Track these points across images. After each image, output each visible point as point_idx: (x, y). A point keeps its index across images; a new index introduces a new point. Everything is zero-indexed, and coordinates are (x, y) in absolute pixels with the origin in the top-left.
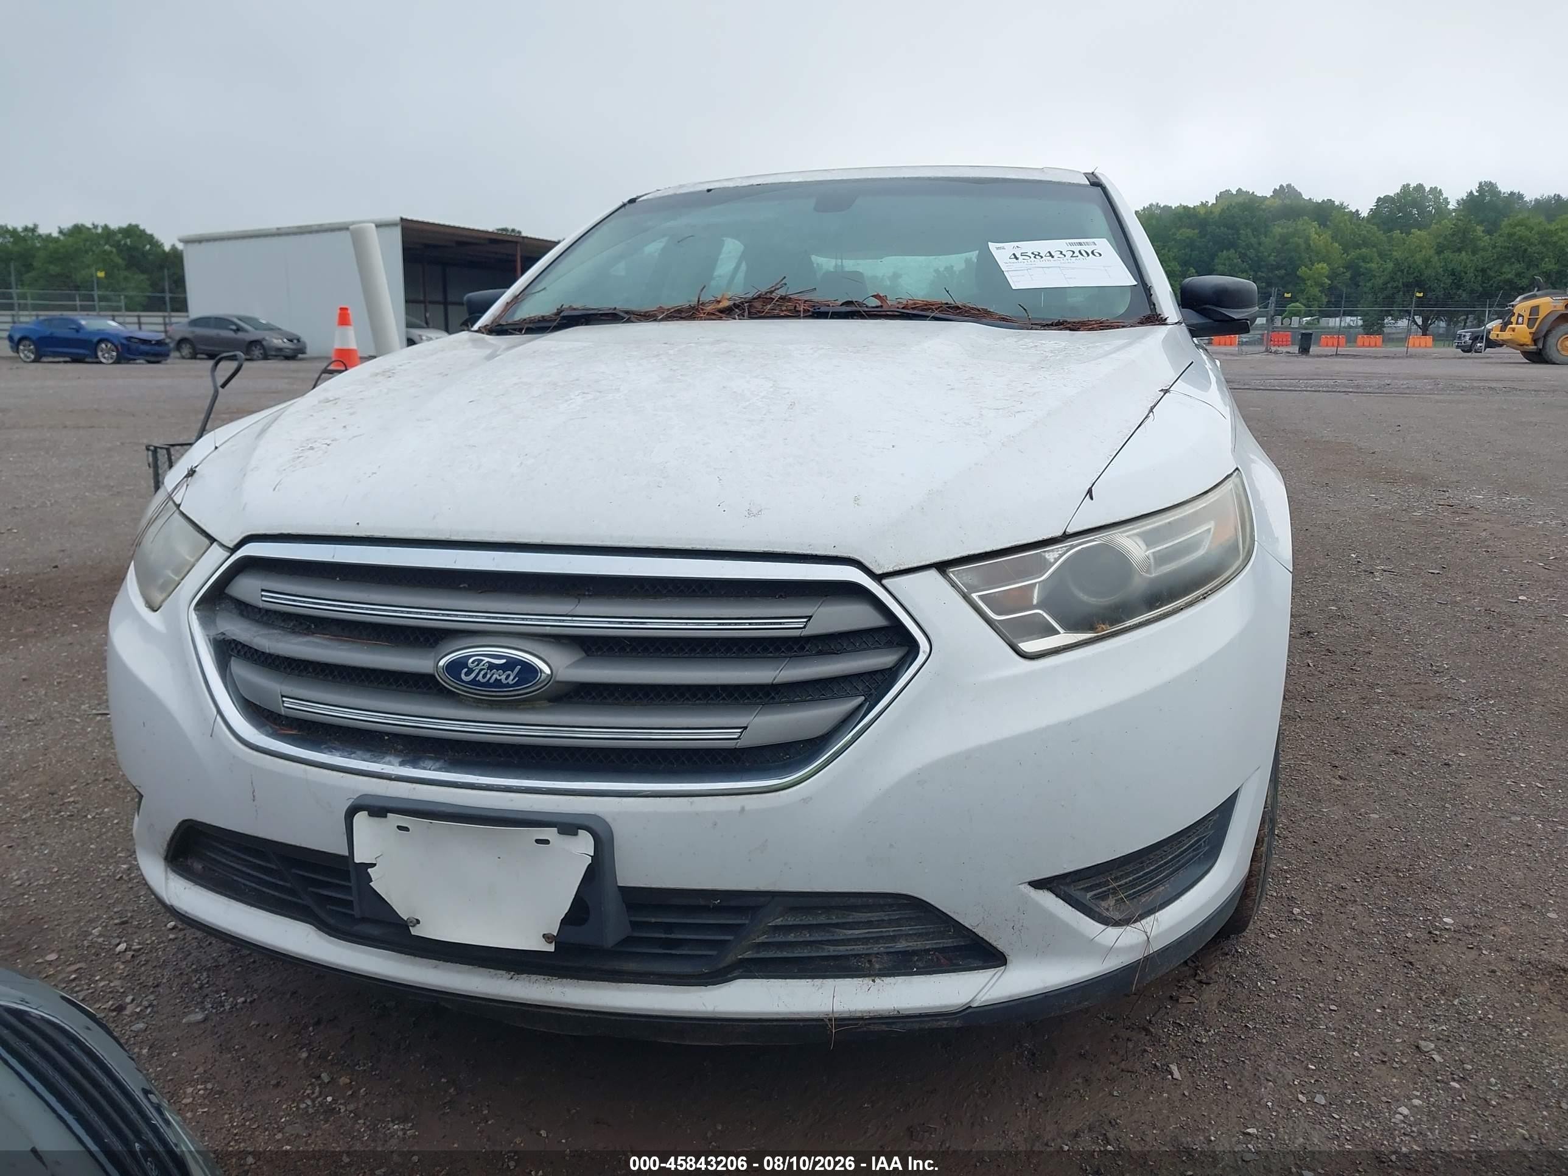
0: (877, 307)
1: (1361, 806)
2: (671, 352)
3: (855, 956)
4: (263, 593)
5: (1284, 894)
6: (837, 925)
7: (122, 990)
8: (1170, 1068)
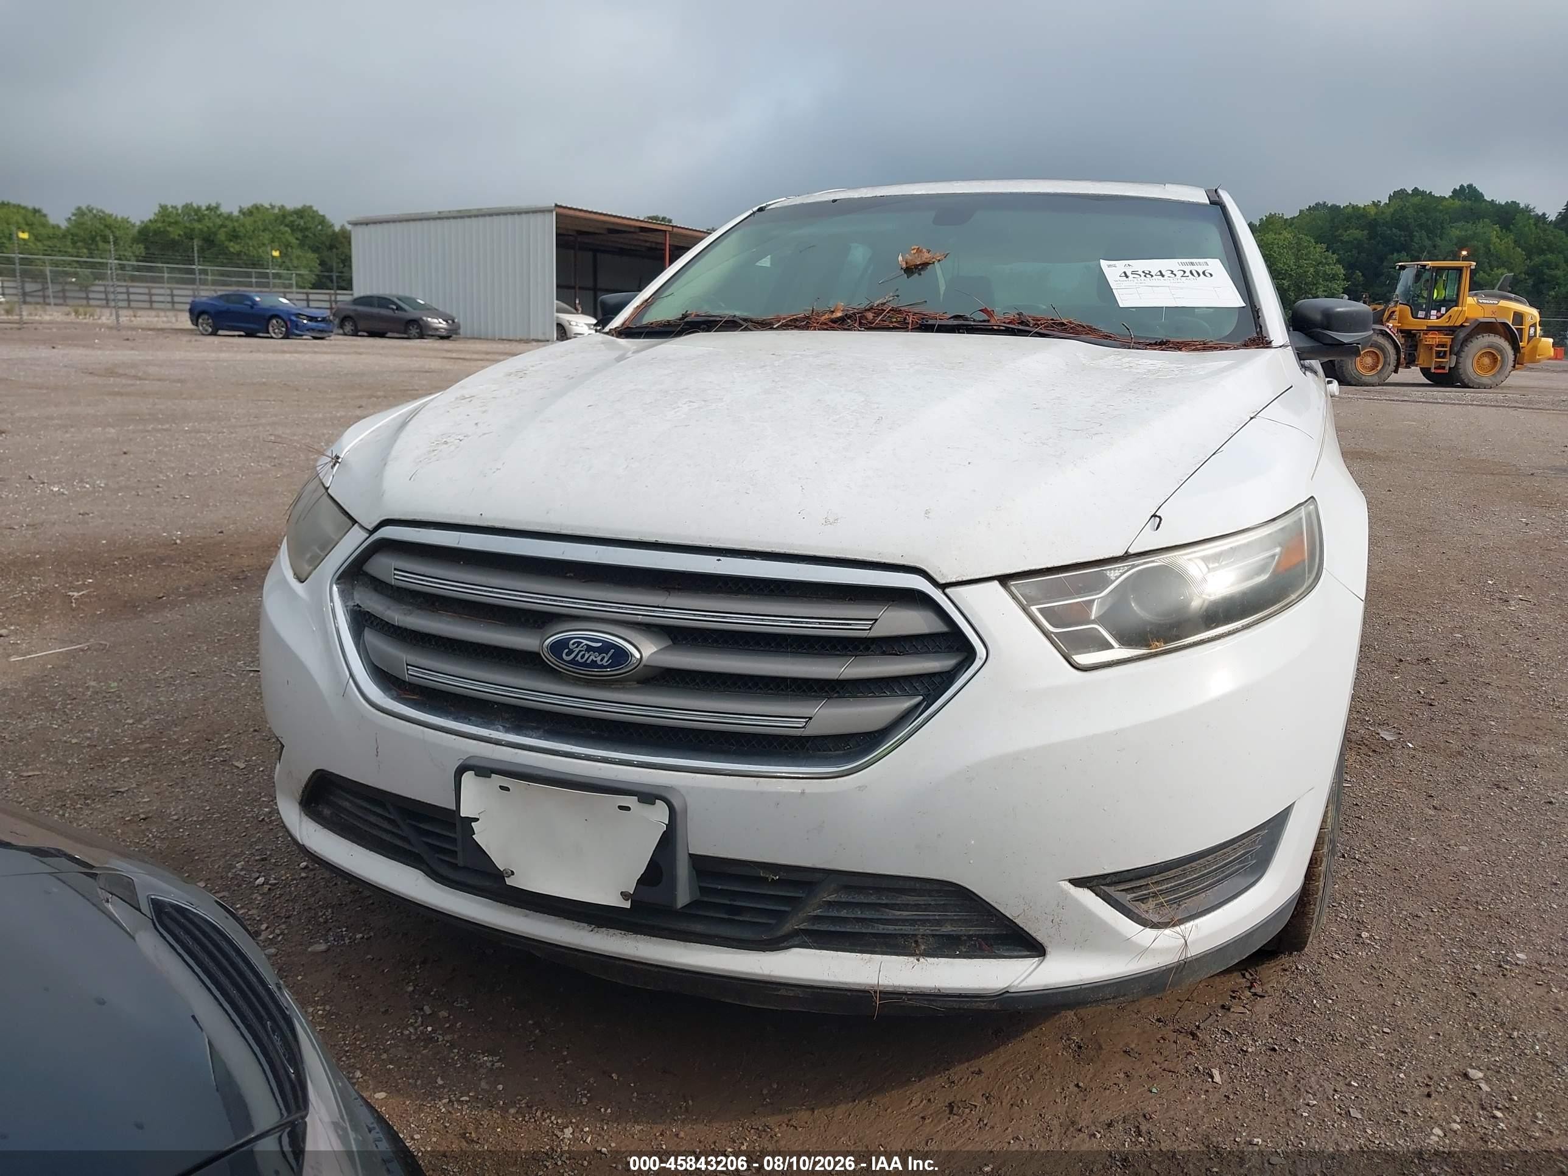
0: (984, 321)
1: (1452, 837)
2: (776, 363)
3: (902, 935)
4: (396, 572)
5: (1355, 918)
6: (886, 906)
7: (258, 918)
8: (1211, 1072)
